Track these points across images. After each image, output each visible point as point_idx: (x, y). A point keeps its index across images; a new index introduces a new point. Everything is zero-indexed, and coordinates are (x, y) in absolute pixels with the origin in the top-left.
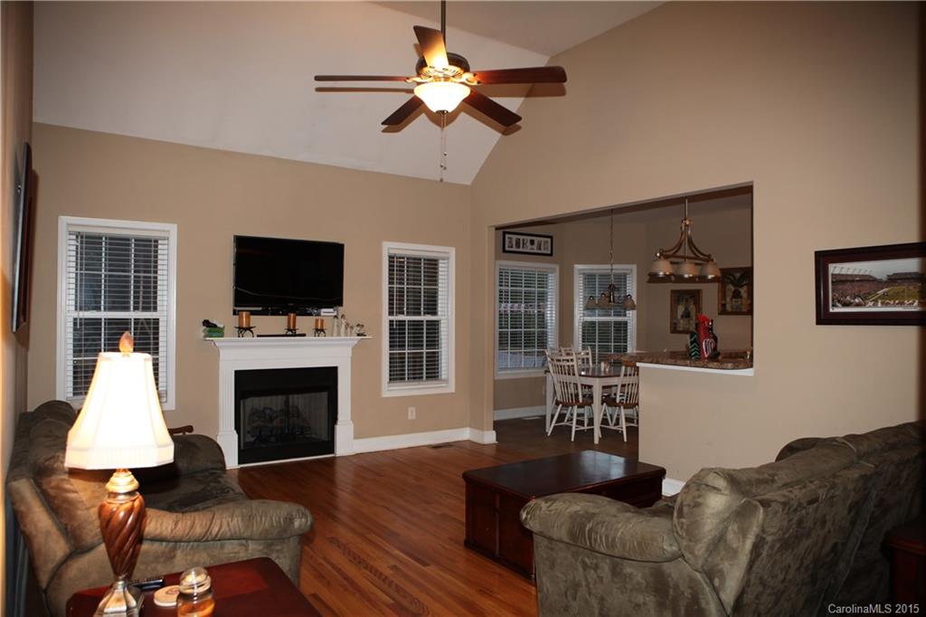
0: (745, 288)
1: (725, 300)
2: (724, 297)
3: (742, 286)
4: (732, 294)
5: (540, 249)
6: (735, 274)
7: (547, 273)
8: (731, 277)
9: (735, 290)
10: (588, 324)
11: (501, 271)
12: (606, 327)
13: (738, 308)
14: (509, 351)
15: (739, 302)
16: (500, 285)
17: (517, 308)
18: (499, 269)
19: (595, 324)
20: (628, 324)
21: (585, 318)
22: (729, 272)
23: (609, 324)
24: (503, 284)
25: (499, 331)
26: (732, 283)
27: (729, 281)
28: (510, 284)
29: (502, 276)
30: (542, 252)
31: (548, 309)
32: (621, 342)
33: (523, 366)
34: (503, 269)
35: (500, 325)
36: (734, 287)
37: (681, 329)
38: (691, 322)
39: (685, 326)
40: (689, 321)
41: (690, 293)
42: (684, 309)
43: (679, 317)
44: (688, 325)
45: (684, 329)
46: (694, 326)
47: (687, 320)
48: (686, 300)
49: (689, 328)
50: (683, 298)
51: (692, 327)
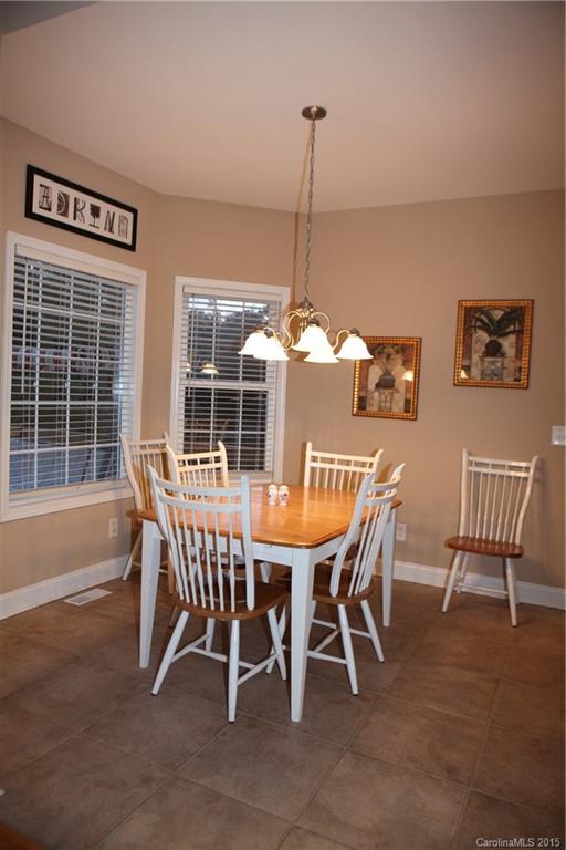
0: (512, 338)
1: (470, 358)
2: (467, 353)
3: (505, 335)
4: (483, 349)
5: (111, 231)
6: (492, 312)
7: (123, 286)
8: (483, 317)
9: (491, 341)
10: (197, 394)
11: (19, 260)
12: (229, 400)
13: (495, 375)
14: (36, 451)
15: (499, 365)
16: (15, 295)
17: (55, 354)
18: (16, 256)
19: (210, 394)
20: (269, 396)
21: (192, 382)
22: (480, 308)
23: (235, 395)
24: (26, 293)
25: (12, 406)
26: (485, 327)
27: (479, 324)
28: (40, 296)
29: (23, 273)
30: (115, 236)
31: (125, 361)
32: (255, 429)
33: (67, 482)
34: (26, 258)
35: (13, 389)
36: (490, 335)
37: (375, 408)
38: (396, 396)
39: (383, 404)
40: (392, 394)
41: (397, 345)
42: (381, 373)
43: (372, 386)
44: (391, 402)
45: (380, 409)
46: (402, 404)
47: (387, 392)
48: (389, 357)
49: (391, 409)
50: (380, 353)
51: (398, 406)
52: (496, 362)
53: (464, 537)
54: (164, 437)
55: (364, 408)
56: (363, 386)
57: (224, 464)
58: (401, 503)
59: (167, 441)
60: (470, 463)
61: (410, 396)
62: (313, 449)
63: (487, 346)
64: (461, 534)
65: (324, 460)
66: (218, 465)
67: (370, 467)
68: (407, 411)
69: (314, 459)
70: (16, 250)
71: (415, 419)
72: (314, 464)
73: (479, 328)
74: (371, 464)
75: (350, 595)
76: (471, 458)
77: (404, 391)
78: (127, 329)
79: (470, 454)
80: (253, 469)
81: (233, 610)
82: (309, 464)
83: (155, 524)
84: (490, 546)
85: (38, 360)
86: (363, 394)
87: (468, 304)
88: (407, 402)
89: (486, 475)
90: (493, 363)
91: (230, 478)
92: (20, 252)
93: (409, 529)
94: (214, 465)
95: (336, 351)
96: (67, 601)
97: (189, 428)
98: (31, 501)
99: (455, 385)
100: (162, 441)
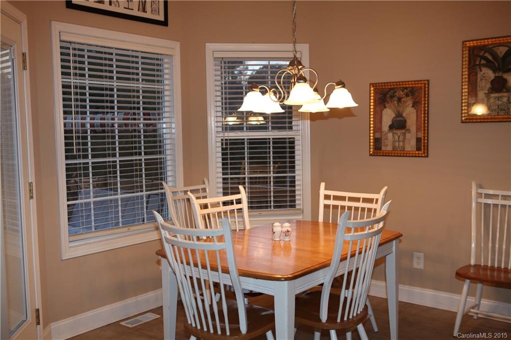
1: (476, 96)
2: (473, 91)
3: (510, 70)
4: (489, 86)
5: (144, 11)
6: (495, 49)
7: (159, 57)
8: (487, 55)
9: (496, 77)
10: (231, 144)
11: (64, 45)
12: (261, 148)
13: (501, 110)
14: (92, 200)
15: (505, 100)
16: (63, 73)
17: (101, 119)
18: (61, 41)
19: (243, 143)
20: (296, 142)
21: (226, 134)
22: (485, 46)
23: (265, 143)
24: (72, 71)
25: (67, 165)
26: (489, 65)
27: (483, 62)
28: (87, 72)
29: (69, 55)
30: (148, 15)
31: (164, 120)
32: (285, 172)
33: (121, 225)
34: (70, 42)
35: (67, 151)
36: (494, 72)
37: (389, 148)
38: (408, 135)
39: (397, 144)
40: (404, 134)
41: (406, 88)
42: (393, 115)
43: (385, 127)
44: (404, 142)
45: (394, 148)
46: (413, 142)
47: (399, 132)
48: (399, 100)
49: (404, 148)
50: (392, 97)
51: (411, 145)
52: (501, 97)
53: (475, 266)
54: (204, 183)
55: (380, 149)
56: (378, 128)
57: (245, 205)
58: (401, 235)
59: (206, 186)
60: (479, 195)
61: (421, 135)
62: (326, 189)
63: (492, 82)
64: (473, 262)
65: (336, 198)
66: (239, 206)
67: (377, 202)
68: (418, 149)
69: (327, 197)
70: (60, 36)
71: (427, 156)
72: (327, 202)
73: (484, 65)
74: (377, 200)
75: (339, 320)
76: (480, 191)
77: (415, 131)
78: (166, 93)
79: (480, 186)
80: (285, 207)
81: (228, 334)
82: (322, 202)
83: (166, 260)
84: (495, 273)
85: (88, 126)
86: (378, 136)
87: (471, 44)
88: (418, 140)
89: (496, 206)
90: (498, 98)
91: (250, 216)
92: (63, 38)
93: (427, 258)
94: (235, 207)
95: (326, 102)
96: (123, 323)
97: (227, 174)
98: (88, 241)
99: (462, 122)
100: (203, 186)
